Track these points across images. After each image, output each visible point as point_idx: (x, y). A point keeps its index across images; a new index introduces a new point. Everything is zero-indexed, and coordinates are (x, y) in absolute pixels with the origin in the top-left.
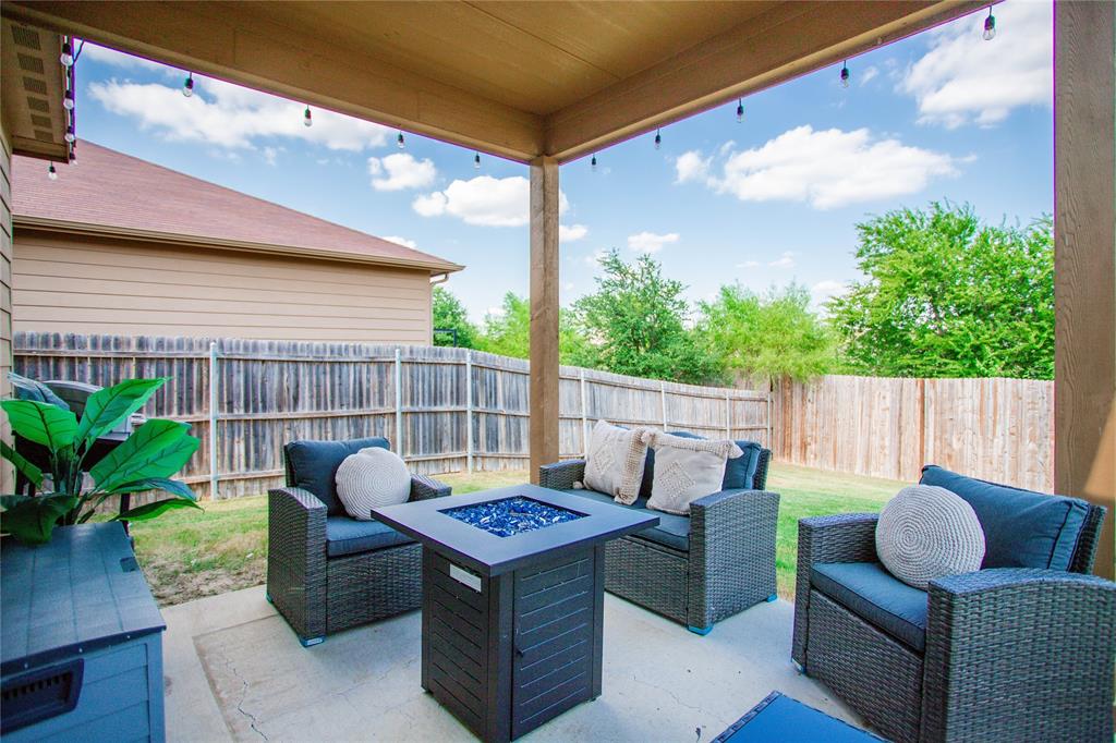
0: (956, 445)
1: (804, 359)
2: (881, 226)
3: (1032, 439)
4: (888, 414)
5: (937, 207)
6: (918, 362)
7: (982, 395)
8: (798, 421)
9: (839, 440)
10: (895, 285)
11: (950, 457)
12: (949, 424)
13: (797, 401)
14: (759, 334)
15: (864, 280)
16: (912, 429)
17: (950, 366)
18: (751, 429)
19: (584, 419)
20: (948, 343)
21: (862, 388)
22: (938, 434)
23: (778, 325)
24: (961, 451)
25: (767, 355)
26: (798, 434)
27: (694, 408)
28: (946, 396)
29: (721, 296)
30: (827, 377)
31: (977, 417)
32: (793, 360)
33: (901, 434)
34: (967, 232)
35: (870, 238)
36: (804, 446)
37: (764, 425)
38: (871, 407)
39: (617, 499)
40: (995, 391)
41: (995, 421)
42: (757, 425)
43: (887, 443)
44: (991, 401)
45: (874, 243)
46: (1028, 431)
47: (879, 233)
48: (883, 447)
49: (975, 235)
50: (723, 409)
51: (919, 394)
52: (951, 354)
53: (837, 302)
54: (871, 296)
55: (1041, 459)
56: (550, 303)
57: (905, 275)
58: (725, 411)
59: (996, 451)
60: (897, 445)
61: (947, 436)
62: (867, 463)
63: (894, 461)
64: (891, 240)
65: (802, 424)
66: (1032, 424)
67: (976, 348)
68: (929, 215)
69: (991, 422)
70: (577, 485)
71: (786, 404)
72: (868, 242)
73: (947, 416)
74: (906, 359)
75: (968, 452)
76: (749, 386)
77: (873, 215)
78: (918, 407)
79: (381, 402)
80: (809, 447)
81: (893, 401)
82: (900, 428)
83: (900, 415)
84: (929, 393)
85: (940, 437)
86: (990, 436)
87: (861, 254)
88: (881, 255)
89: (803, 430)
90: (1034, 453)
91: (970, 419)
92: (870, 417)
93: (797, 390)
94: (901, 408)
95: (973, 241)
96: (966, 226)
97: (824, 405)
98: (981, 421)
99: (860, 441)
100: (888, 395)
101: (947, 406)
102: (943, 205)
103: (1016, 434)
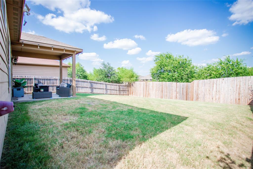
4: (142, 88)
9: (136, 92)
12: (149, 89)
16: (145, 90)
19: (89, 87)
24: (150, 93)
36: (132, 93)
37: (126, 90)
48: (142, 93)
58: (118, 87)
59: (154, 93)
62: (140, 95)
63: (143, 95)
78: (146, 86)
79: (56, 84)
84: (147, 84)
89: (132, 91)
90: (158, 93)
92: (140, 88)
94: (144, 87)
99: (139, 92)
100: (142, 85)
101: (149, 86)
103: (156, 90)
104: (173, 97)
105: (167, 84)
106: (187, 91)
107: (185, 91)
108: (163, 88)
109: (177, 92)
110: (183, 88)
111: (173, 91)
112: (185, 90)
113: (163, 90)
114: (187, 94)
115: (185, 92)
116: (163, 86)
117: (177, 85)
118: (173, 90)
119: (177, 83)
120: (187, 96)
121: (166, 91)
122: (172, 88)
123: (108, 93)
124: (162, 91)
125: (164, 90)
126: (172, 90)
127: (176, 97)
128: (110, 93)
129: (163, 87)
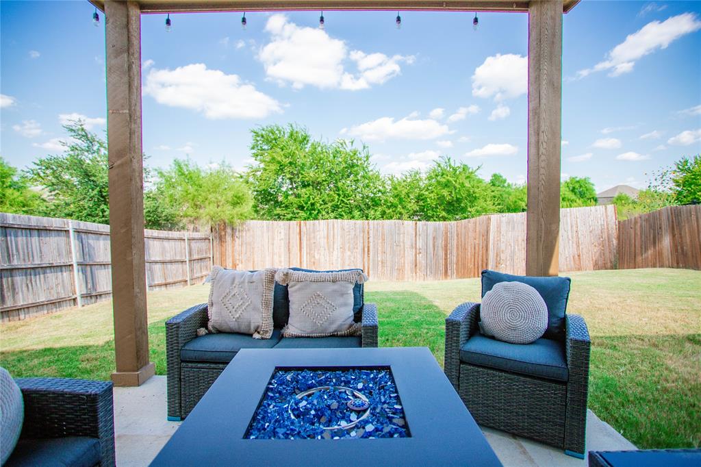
0: (317, 257)
1: (235, 212)
2: (264, 133)
3: (349, 250)
4: (282, 241)
5: (291, 126)
6: (285, 212)
7: (328, 229)
8: (230, 251)
9: (256, 259)
10: (274, 168)
11: (314, 263)
12: (313, 245)
13: (228, 238)
14: (203, 194)
15: (256, 163)
16: (295, 249)
17: (300, 214)
18: (201, 259)
19: (75, 265)
20: (300, 202)
21: (268, 228)
22: (308, 251)
23: (215, 188)
24: (319, 259)
25: (211, 209)
26: (231, 260)
27: (164, 248)
28: (311, 230)
29: (173, 165)
30: (249, 221)
31: (326, 240)
32: (227, 212)
33: (289, 253)
34: (305, 142)
35: (258, 139)
37: (208, 255)
38: (273, 239)
39: (256, 336)
40: (333, 225)
41: (334, 242)
42: (204, 256)
43: (283, 259)
44: (332, 232)
45: (261, 142)
46: (347, 246)
47: (263, 136)
49: (309, 145)
50: (183, 246)
51: (298, 230)
52: (301, 208)
53: (239, 176)
54: (259, 174)
55: (353, 259)
56: (135, 152)
57: (279, 162)
58: (185, 248)
60: (288, 259)
61: (312, 252)
64: (268, 142)
65: (233, 252)
66: (349, 242)
67: (313, 204)
68: (288, 130)
69: (332, 244)
70: (202, 331)
71: (222, 239)
72: (258, 141)
73: (312, 241)
74: (278, 211)
75: (322, 260)
76: (195, 230)
77: (261, 126)
78: (298, 237)
80: (237, 267)
81: (285, 234)
82: (289, 249)
83: (289, 242)
84: (304, 229)
85: (308, 253)
86: (332, 250)
87: (253, 148)
88: (264, 150)
89: (233, 256)
90: (350, 256)
91: (323, 242)
92: (273, 244)
93: (229, 230)
94: (289, 239)
95: (308, 148)
96: (305, 139)
97: (246, 239)
98: (328, 243)
100: (282, 231)
101: (312, 235)
102: (294, 126)
103: (343, 248)
104: (406, 265)
105: (385, 227)
106: (446, 246)
107: (440, 245)
108: (371, 239)
109: (416, 248)
110: (434, 238)
111: (406, 246)
112: (440, 242)
113: (368, 247)
114: (446, 255)
115: (440, 248)
116: (371, 232)
117: (416, 229)
118: (404, 243)
119: (416, 224)
120: (446, 259)
121: (380, 248)
122: (401, 240)
123: (156, 283)
124: (366, 249)
125: (374, 245)
126: (402, 244)
127: (416, 266)
128: (164, 282)
129: (371, 235)
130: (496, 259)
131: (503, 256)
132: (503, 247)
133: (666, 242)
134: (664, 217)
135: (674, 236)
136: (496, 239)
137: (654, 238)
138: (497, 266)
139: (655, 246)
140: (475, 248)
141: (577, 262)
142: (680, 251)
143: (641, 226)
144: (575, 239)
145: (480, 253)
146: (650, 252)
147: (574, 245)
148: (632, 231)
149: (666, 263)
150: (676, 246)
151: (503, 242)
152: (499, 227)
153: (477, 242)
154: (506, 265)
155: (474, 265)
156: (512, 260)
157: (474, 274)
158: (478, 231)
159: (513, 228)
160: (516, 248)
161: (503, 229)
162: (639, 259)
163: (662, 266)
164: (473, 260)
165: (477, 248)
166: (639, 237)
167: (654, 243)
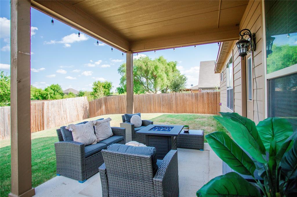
130: (48, 121)
131: (50, 119)
132: (50, 115)
133: (104, 107)
134: (103, 100)
135: (105, 105)
136: (47, 112)
137: (100, 107)
138: (48, 124)
139: (100, 109)
140: (35, 117)
141: (78, 117)
142: (107, 110)
143: (96, 103)
144: (76, 109)
145: (39, 119)
146: (99, 111)
147: (76, 111)
148: (94, 105)
149: (104, 113)
150: (106, 108)
151: (50, 113)
152: (48, 106)
153: (37, 114)
154: (52, 123)
155: (36, 125)
156: (54, 120)
157: (36, 129)
158: (37, 109)
159: (54, 107)
160: (56, 115)
161: (50, 107)
162: (96, 113)
163: (103, 115)
164: (35, 123)
165: (37, 117)
166: (96, 106)
167: (100, 108)
